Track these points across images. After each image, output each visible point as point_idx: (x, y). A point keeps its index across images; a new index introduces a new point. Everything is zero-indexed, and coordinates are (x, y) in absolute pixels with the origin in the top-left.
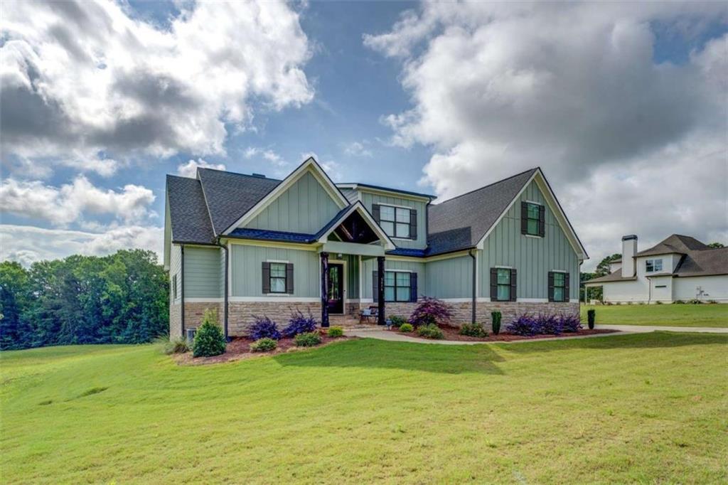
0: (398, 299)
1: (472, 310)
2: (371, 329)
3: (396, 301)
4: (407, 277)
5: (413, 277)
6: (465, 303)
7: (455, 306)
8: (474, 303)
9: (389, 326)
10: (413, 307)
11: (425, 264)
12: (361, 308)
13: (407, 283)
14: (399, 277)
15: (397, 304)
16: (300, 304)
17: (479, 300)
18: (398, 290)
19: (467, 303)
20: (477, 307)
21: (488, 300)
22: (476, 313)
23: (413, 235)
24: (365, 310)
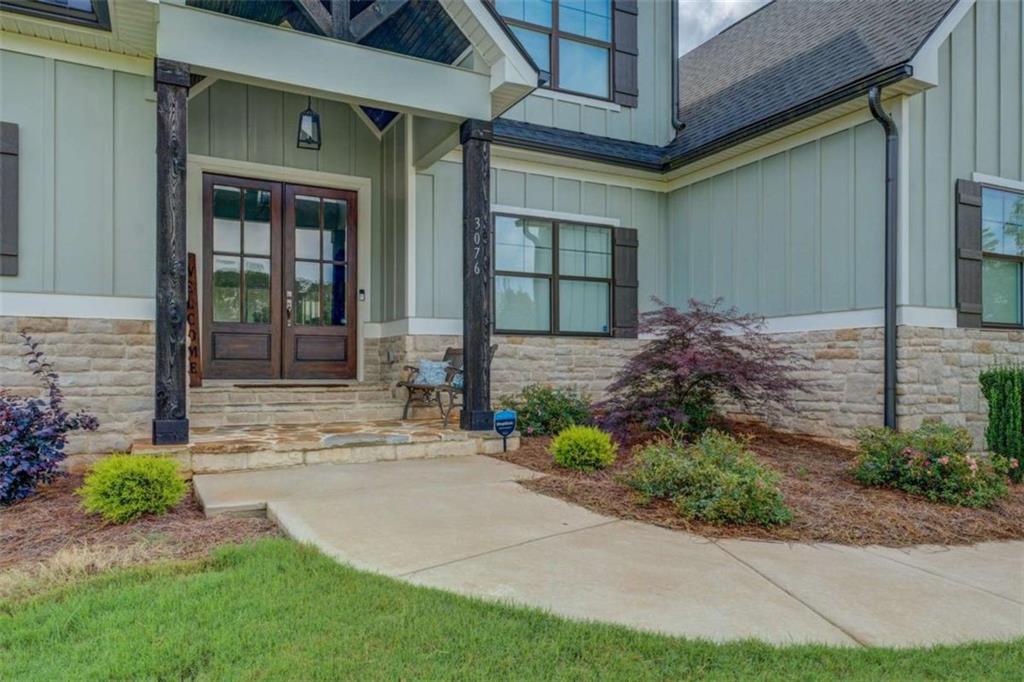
0: (563, 328)
1: (879, 364)
2: (418, 450)
3: (554, 331)
4: (600, 243)
5: (623, 243)
6: (841, 335)
7: (798, 348)
8: (891, 333)
9: (504, 432)
10: (618, 354)
11: (666, 197)
12: (411, 357)
13: (600, 267)
14: (568, 239)
15: (562, 344)
16: (60, 325)
17: (911, 317)
18: (564, 287)
19: (854, 335)
20: (904, 351)
21: (948, 318)
22: (902, 375)
23: (622, 91)
24: (425, 364)
